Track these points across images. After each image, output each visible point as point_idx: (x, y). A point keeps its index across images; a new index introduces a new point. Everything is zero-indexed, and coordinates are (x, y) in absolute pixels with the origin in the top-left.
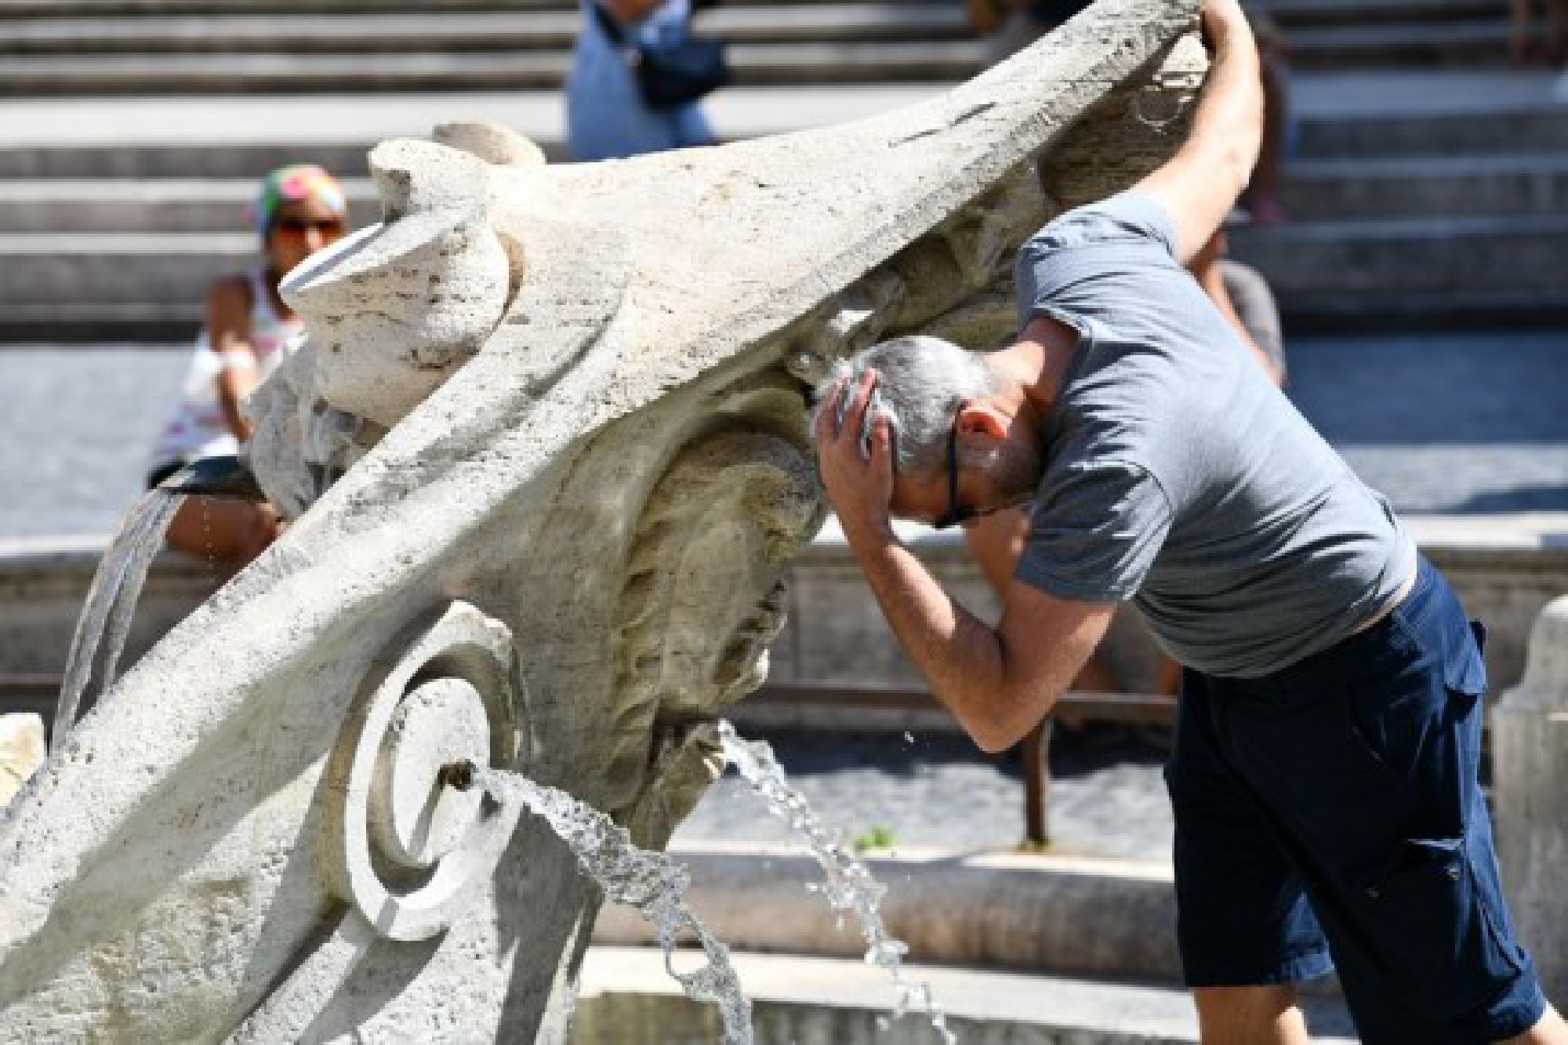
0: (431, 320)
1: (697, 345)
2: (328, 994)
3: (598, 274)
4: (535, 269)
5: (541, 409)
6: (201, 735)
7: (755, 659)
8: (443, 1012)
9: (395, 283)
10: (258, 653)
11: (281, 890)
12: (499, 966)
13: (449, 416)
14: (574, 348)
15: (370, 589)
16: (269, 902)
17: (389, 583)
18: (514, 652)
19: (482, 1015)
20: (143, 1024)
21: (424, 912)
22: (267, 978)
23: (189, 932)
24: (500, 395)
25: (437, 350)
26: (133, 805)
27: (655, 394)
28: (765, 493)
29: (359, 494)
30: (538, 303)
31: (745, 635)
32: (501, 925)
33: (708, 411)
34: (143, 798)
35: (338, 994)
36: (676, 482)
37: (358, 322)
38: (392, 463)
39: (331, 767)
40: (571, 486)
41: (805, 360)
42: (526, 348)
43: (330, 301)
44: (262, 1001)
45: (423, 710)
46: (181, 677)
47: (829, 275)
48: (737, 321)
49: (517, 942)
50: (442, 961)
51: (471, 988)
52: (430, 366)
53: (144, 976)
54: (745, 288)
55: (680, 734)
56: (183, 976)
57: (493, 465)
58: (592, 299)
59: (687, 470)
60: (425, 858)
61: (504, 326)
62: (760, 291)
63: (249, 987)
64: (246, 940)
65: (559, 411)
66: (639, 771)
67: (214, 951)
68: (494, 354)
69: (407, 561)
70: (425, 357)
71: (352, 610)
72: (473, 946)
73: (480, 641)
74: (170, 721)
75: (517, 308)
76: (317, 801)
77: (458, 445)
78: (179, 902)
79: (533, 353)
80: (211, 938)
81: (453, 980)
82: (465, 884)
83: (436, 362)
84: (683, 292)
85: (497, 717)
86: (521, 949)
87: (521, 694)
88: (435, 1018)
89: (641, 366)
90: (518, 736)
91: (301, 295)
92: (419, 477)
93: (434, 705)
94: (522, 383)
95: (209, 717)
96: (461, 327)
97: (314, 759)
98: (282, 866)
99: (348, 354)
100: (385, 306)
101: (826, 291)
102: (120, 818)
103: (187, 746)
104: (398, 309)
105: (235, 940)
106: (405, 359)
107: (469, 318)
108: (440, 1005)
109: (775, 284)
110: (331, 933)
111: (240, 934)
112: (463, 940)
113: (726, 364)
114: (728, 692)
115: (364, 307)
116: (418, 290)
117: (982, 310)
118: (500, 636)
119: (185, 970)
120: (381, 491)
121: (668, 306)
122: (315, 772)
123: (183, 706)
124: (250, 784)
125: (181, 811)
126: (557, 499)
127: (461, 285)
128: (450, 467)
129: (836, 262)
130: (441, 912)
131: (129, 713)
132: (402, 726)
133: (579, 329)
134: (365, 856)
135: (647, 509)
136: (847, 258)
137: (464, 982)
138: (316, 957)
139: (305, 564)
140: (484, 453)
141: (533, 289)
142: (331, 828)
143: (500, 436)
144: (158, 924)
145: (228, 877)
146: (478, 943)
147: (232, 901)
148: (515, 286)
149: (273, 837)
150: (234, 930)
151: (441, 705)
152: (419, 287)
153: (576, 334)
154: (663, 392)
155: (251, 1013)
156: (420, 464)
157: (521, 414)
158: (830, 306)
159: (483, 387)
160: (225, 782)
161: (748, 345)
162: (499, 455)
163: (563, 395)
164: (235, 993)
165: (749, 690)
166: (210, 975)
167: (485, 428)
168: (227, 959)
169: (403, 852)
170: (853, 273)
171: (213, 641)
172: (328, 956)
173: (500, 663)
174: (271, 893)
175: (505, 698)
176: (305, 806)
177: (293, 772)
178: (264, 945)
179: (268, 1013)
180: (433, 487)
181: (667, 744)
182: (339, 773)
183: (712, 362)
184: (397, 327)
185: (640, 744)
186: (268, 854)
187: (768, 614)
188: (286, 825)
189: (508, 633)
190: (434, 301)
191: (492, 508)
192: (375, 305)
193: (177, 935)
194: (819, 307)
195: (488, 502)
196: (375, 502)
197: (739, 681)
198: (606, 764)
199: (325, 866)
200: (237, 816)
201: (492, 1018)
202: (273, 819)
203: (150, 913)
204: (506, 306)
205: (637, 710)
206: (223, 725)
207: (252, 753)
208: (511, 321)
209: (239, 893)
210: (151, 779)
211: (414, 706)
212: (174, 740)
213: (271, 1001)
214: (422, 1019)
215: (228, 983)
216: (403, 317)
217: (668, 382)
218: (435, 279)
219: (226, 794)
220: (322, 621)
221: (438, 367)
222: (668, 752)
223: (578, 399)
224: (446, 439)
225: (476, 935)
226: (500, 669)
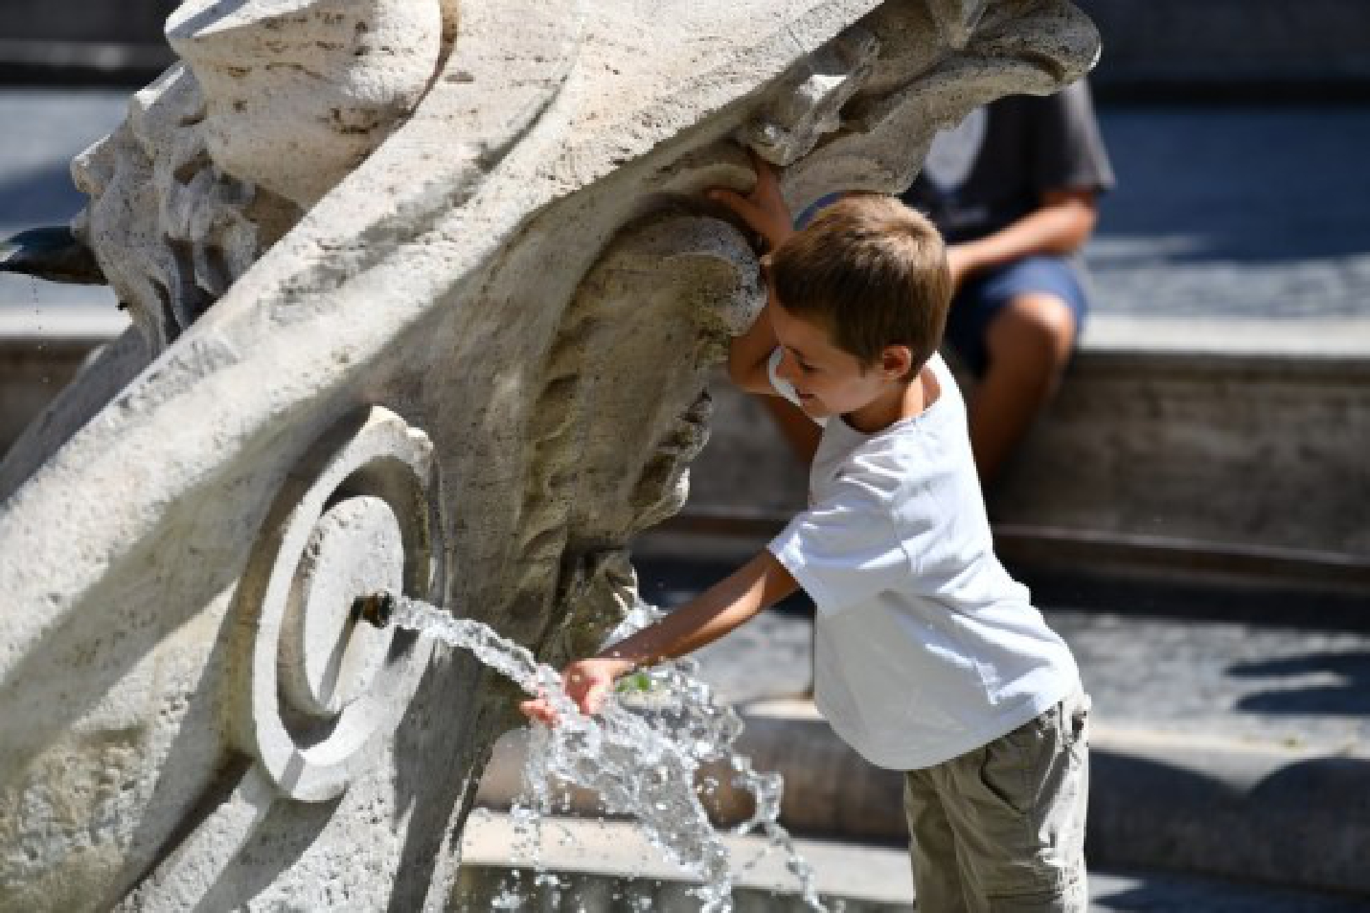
0: (356, 75)
1: (653, 112)
2: (223, 862)
3: (551, 25)
4: (473, 19)
5: (491, 183)
6: (112, 559)
7: (676, 480)
8: (336, 884)
9: (315, 30)
10: (179, 464)
11: (179, 741)
12: (394, 831)
13: (391, 190)
14: (530, 114)
15: (305, 392)
16: (164, 755)
17: (323, 385)
18: (434, 467)
19: (375, 889)
20: (20, 896)
21: (329, 769)
22: (156, 844)
23: (77, 790)
24: (451, 167)
25: (363, 110)
26: (34, 640)
27: (605, 170)
28: (708, 287)
29: (294, 280)
30: (481, 58)
31: (666, 451)
32: (399, 783)
33: (654, 189)
34: (45, 631)
35: (232, 863)
36: (610, 272)
37: (268, 74)
38: (326, 243)
39: (238, 598)
40: (500, 276)
41: (770, 131)
42: (474, 111)
43: (235, 50)
44: (150, 871)
45: (341, 532)
46: (88, 491)
47: (801, 32)
48: (697, 85)
49: (414, 802)
50: (339, 825)
51: (365, 857)
52: (354, 130)
53: (26, 842)
54: (703, 46)
55: (590, 564)
56: (66, 841)
57: (438, 247)
58: (547, 56)
59: (625, 259)
60: (333, 707)
61: (441, 84)
62: (722, 50)
63: (137, 854)
64: (138, 799)
65: (511, 188)
66: (546, 607)
67: (102, 812)
68: (434, 116)
69: (344, 359)
70: (349, 119)
71: (282, 416)
72: (371, 808)
73: (401, 455)
74: (76, 542)
75: (453, 64)
76: (223, 638)
77: (403, 224)
78: (68, 754)
79: (483, 117)
80: (101, 796)
81: (350, 848)
82: (371, 736)
83: (362, 125)
84: (630, 49)
85: (414, 541)
86: (418, 812)
87: (438, 516)
88: (328, 892)
89: (590, 136)
90: (433, 564)
91: (198, 40)
92: (360, 261)
93: (351, 526)
94: (475, 154)
95: (120, 537)
96: (391, 85)
97: (221, 589)
98: (181, 713)
99: (256, 113)
100: (302, 58)
101: (798, 52)
102: (19, 654)
103: (96, 571)
104: (318, 61)
105: (125, 796)
106: (326, 120)
107: (399, 74)
108: (333, 877)
109: (739, 42)
110: (230, 792)
111: (131, 791)
112: (361, 802)
113: (684, 134)
114: (643, 517)
115: (278, 59)
116: (342, 40)
117: (958, 76)
118: (422, 448)
119: (69, 834)
120: (316, 277)
121: (613, 66)
122: (222, 603)
123: (92, 524)
124: (154, 617)
125: (77, 647)
126: (485, 289)
127: (391, 34)
128: (394, 249)
129: (810, 17)
130: (347, 768)
131: (28, 531)
132: (316, 550)
133: (537, 91)
134: (273, 702)
135: (574, 303)
136: (822, 13)
137: (359, 850)
138: (214, 820)
139: (231, 360)
140: (428, 234)
141: (475, 40)
142: (236, 670)
143: (447, 215)
144: (45, 780)
145: (122, 726)
146: (376, 804)
147: (126, 753)
148: (449, 37)
149: (174, 679)
150: (125, 788)
151: (358, 527)
152: (343, 36)
153: (533, 95)
154: (615, 167)
155: (137, 884)
156: (362, 246)
157: (472, 188)
158: (800, 71)
159: (426, 157)
160: (127, 613)
161: (709, 112)
162: (445, 237)
163: (514, 168)
164: (121, 861)
165: (666, 515)
166: (96, 840)
167: (434, 206)
168: (115, 820)
169: (311, 698)
170: (829, 31)
171: (125, 447)
172: (226, 817)
173: (419, 479)
174: (168, 745)
175: (420, 520)
176: (209, 644)
177: (200, 603)
178: (156, 805)
179: (158, 885)
180: (375, 273)
181: (578, 576)
182: (249, 605)
183: (669, 132)
184: (315, 82)
185: (547, 576)
186: (167, 699)
187: (693, 428)
188: (189, 665)
189: (430, 445)
190: (358, 54)
191: (436, 300)
192: (290, 57)
193: (65, 792)
194: (788, 71)
195: (431, 291)
196: (309, 290)
197: (659, 504)
198: (510, 597)
199: (225, 713)
200: (137, 654)
201: (383, 891)
202: (176, 658)
203: (37, 767)
204: (442, 61)
205: (545, 536)
206: (135, 547)
207: (159, 579)
208: (451, 79)
209: (133, 744)
210: (54, 609)
211: (331, 528)
212: (82, 564)
213: (162, 869)
214: (315, 892)
215: (114, 850)
216: (323, 71)
217: (618, 155)
218: (362, 27)
219: (125, 627)
220: (250, 427)
221: (363, 131)
222: (579, 584)
223: (529, 173)
224: (391, 218)
225: (374, 795)
226: (418, 486)
